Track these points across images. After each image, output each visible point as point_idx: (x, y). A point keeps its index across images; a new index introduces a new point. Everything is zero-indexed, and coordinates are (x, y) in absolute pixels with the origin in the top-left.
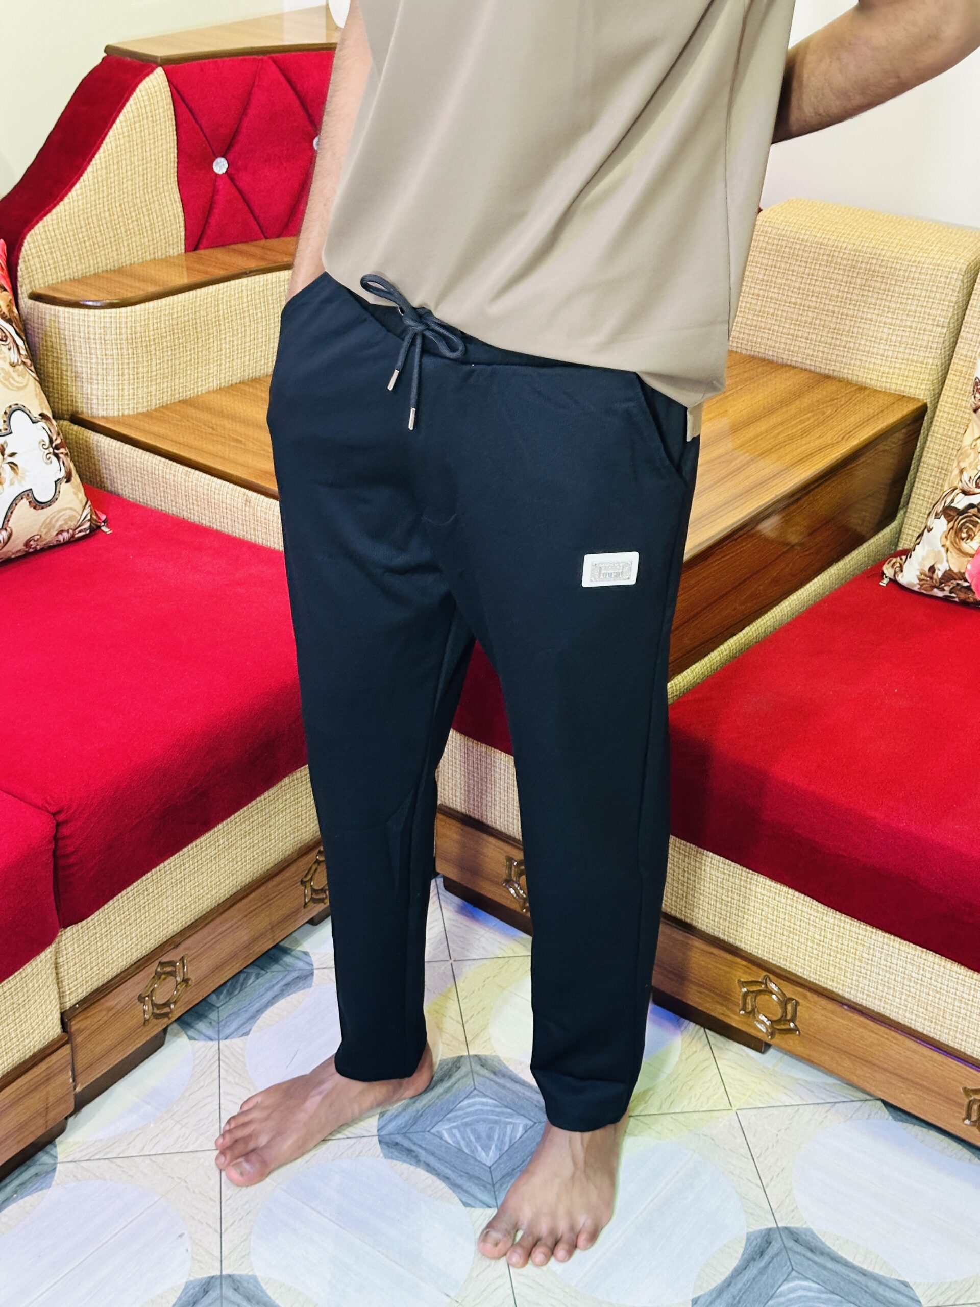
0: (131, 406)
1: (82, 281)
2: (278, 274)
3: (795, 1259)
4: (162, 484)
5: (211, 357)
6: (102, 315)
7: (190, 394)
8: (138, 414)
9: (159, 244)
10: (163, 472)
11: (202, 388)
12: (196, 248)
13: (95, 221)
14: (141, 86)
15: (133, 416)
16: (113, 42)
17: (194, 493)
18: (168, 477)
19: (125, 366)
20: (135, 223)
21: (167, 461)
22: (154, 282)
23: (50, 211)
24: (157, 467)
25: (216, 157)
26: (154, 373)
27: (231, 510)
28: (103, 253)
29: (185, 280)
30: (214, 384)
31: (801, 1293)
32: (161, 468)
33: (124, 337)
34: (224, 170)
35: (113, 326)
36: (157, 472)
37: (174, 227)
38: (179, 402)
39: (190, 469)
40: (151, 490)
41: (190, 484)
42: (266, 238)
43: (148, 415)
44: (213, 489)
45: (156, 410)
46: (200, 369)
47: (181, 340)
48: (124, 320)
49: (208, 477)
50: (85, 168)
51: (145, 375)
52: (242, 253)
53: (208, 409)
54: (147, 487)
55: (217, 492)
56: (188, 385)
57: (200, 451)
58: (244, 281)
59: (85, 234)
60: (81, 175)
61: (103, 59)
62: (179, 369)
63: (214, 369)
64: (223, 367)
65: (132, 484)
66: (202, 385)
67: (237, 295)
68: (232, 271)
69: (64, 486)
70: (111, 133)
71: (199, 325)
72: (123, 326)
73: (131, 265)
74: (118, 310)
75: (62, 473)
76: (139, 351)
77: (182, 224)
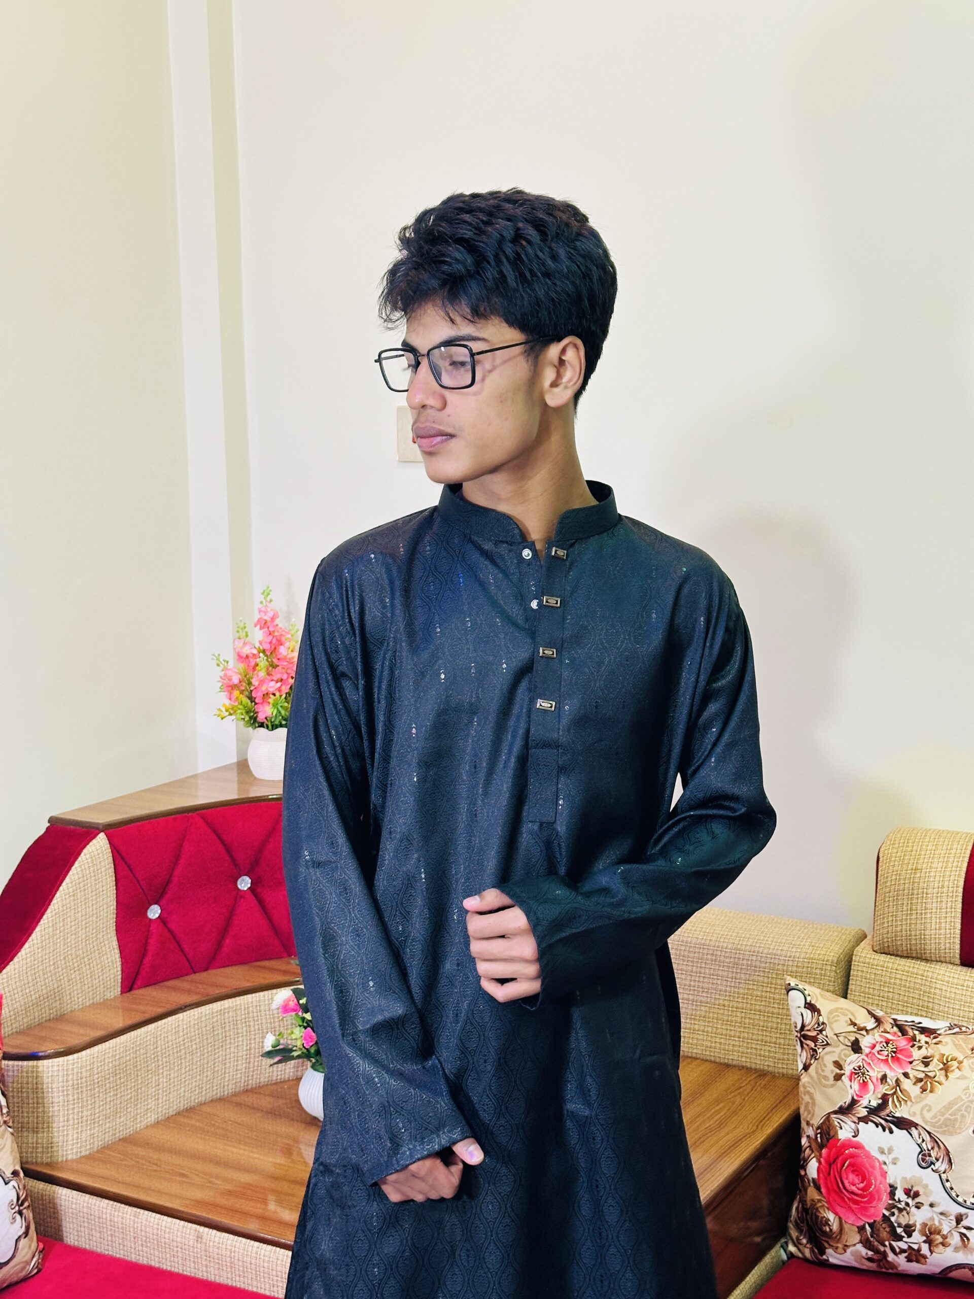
0: (74, 1151)
2: (211, 1006)
4: (109, 1227)
5: (149, 1093)
6: (50, 1064)
7: (129, 1131)
8: (82, 1157)
9: (98, 989)
10: (111, 1216)
11: (140, 1126)
12: (130, 990)
13: (41, 975)
14: (85, 851)
15: (77, 1161)
16: (56, 813)
17: (143, 1233)
18: (116, 1219)
19: (70, 1112)
20: (77, 972)
21: (115, 1203)
22: (93, 1026)
24: (104, 1211)
25: (151, 905)
26: (97, 1115)
27: (181, 1248)
28: (47, 1004)
30: (152, 1118)
32: (108, 1211)
33: (70, 1083)
34: (157, 915)
35: (61, 1074)
36: (104, 1216)
37: (112, 972)
38: (120, 1140)
39: (139, 1210)
40: (98, 1235)
41: (139, 1225)
42: (195, 973)
43: (90, 1158)
44: (163, 1228)
45: (98, 1152)
46: (139, 1106)
47: (122, 1080)
48: (71, 1067)
49: (158, 1216)
50: (34, 929)
51: (89, 1118)
52: (175, 989)
53: (147, 1145)
54: (94, 1232)
55: (168, 1230)
56: (128, 1122)
57: (147, 1190)
58: (180, 1016)
59: (32, 988)
60: (30, 935)
61: (48, 828)
62: (120, 1108)
63: (152, 1104)
64: (160, 1101)
65: (78, 1231)
66: (140, 1122)
67: (174, 1030)
68: (168, 1009)
69: (22, 1242)
70: (58, 895)
71: (139, 1063)
72: (70, 1072)
73: (71, 1011)
74: (66, 1058)
75: (23, 1229)
76: (84, 1095)
77: (119, 968)
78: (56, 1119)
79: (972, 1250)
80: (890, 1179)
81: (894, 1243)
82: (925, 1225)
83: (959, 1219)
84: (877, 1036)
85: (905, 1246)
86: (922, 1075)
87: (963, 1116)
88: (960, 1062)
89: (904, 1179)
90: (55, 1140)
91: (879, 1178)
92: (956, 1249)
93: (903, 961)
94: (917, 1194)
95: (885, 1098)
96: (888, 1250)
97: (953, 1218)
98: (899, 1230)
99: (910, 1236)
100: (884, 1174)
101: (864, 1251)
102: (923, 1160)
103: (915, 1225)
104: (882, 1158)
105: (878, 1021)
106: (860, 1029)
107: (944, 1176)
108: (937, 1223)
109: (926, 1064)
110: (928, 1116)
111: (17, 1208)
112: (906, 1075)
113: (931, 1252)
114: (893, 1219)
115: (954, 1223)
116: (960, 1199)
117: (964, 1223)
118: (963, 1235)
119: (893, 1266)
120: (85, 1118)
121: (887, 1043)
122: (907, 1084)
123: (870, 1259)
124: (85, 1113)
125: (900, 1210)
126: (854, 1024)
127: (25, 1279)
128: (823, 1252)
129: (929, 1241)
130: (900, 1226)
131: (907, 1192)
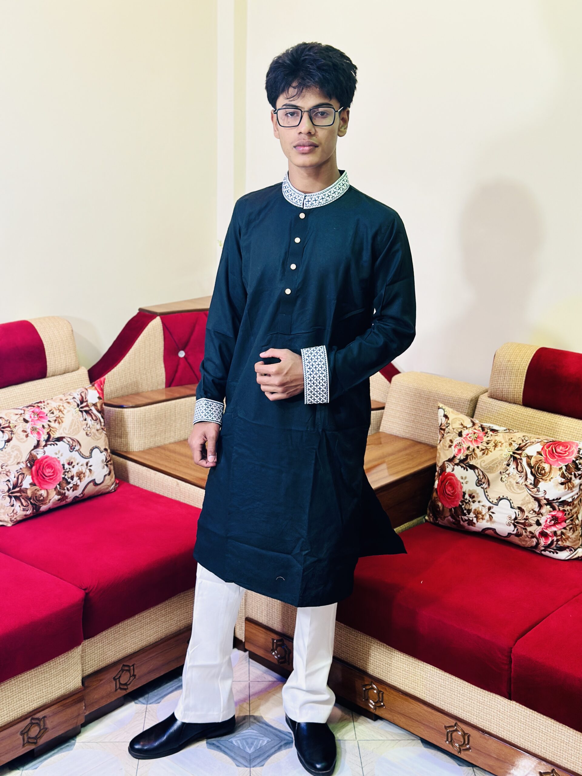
1: (122, 397)
5: (171, 429)
7: (162, 444)
8: (140, 451)
9: (154, 384)
11: (167, 442)
12: (168, 386)
13: (129, 375)
14: (151, 323)
15: (137, 452)
16: (142, 307)
18: (149, 475)
19: (135, 432)
20: (145, 375)
21: (149, 469)
22: (150, 398)
23: (110, 370)
25: (180, 351)
26: (147, 435)
27: (171, 488)
28: (131, 387)
29: (164, 398)
30: (172, 440)
32: (146, 472)
33: (135, 420)
34: (183, 356)
35: (133, 415)
36: (144, 474)
37: (161, 376)
39: (156, 472)
41: (156, 478)
43: (143, 452)
44: (165, 480)
45: (147, 450)
46: (166, 434)
48: (137, 413)
49: (163, 475)
50: (127, 353)
51: (144, 435)
52: (188, 388)
53: (170, 451)
54: (140, 480)
56: (161, 440)
58: (187, 399)
59: (124, 379)
60: (124, 357)
61: (138, 313)
62: (158, 433)
63: (172, 434)
67: (184, 405)
68: (182, 395)
69: (107, 477)
70: (138, 341)
71: (167, 416)
73: (142, 392)
75: (108, 472)
76: (141, 425)
77: (165, 377)
78: (129, 434)
79: (494, 522)
80: (464, 490)
81: (463, 517)
82: (475, 510)
83: (490, 508)
84: (470, 431)
85: (467, 518)
86: (484, 448)
87: (497, 466)
88: (502, 444)
89: (470, 490)
90: (129, 442)
91: (459, 489)
92: (487, 521)
94: (474, 497)
95: (467, 456)
96: (460, 519)
97: (487, 508)
98: (465, 511)
99: (469, 514)
100: (461, 488)
101: (451, 520)
102: (478, 483)
103: (471, 510)
104: (461, 481)
105: (474, 425)
106: (464, 427)
107: (485, 490)
108: (480, 510)
109: (488, 443)
110: (483, 465)
111: (105, 463)
112: (478, 447)
113: (477, 521)
114: (463, 506)
115: (487, 510)
116: (491, 500)
117: (492, 510)
118: (490, 515)
119: (463, 527)
120: (141, 435)
121: (475, 433)
122: (477, 451)
123: (454, 523)
124: (141, 433)
125: (466, 503)
126: (462, 425)
127: (109, 493)
128: (437, 520)
129: (477, 517)
130: (465, 509)
131: (470, 496)
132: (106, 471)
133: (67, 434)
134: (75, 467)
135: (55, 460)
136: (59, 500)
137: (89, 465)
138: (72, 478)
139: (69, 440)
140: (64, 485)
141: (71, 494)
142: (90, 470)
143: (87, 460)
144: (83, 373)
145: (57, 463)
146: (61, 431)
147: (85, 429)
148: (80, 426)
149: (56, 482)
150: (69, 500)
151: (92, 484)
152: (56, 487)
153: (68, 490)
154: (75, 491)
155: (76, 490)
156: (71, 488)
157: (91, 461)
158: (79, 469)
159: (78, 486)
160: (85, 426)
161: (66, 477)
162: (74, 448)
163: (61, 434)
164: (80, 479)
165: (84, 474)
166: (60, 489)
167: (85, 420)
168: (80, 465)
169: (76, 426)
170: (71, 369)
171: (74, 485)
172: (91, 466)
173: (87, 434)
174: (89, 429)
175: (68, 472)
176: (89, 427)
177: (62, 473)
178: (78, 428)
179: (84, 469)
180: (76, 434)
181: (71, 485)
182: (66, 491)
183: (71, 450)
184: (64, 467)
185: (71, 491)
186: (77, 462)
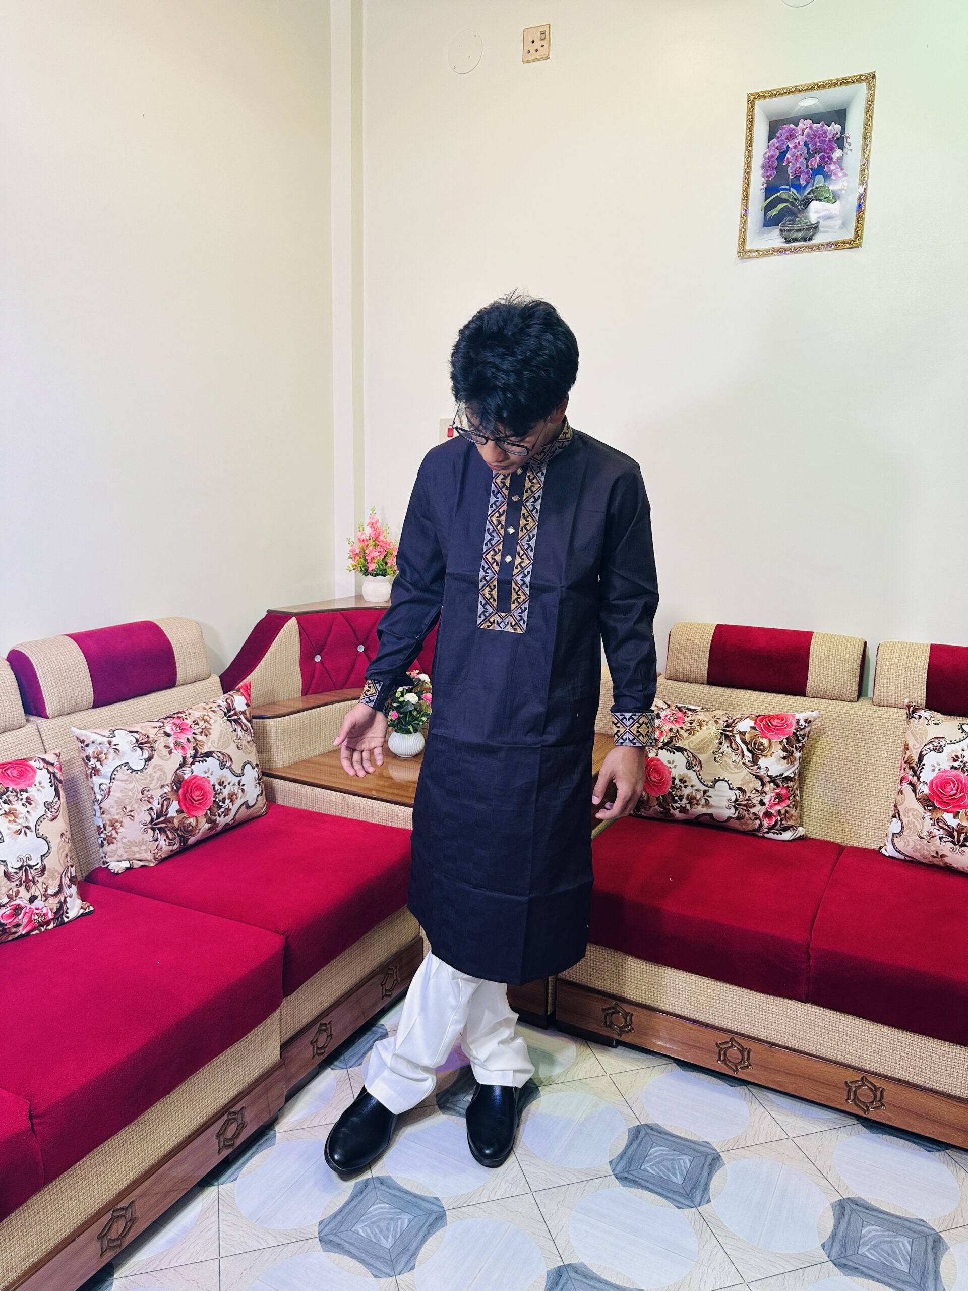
0: (281, 764)
2: (345, 702)
3: (653, 1138)
4: (300, 796)
5: (316, 741)
7: (306, 758)
8: (284, 767)
9: (291, 692)
10: (300, 791)
11: (311, 756)
12: (306, 695)
14: (286, 624)
16: (270, 608)
19: (279, 744)
20: (282, 683)
21: (303, 785)
22: (290, 707)
24: (296, 789)
25: (316, 655)
26: (292, 747)
27: (335, 804)
28: (267, 696)
30: (317, 753)
31: (660, 1153)
32: (300, 789)
33: (280, 731)
34: (319, 660)
35: (275, 727)
37: (298, 686)
39: (313, 787)
40: (292, 799)
42: (336, 690)
43: (288, 767)
46: (311, 746)
47: (304, 733)
48: (280, 724)
49: (324, 790)
50: (262, 659)
52: (328, 696)
53: (315, 763)
56: (306, 754)
57: (319, 779)
58: (331, 706)
59: (260, 688)
61: (266, 615)
62: (302, 746)
63: (317, 746)
64: (321, 745)
65: (283, 798)
66: (311, 754)
67: (328, 712)
68: (325, 702)
69: (259, 798)
70: (273, 644)
71: (311, 726)
72: (279, 726)
73: (278, 701)
74: (280, 719)
75: (260, 792)
76: (286, 737)
77: (301, 684)
78: (273, 748)
79: (711, 807)
80: (673, 775)
81: (673, 805)
82: (688, 795)
83: (705, 792)
84: (668, 712)
85: (677, 805)
86: (689, 728)
87: (708, 746)
88: (707, 722)
89: (680, 775)
90: (272, 757)
91: (667, 774)
92: (703, 806)
93: (679, 683)
94: (685, 781)
95: (671, 738)
96: (671, 808)
97: (702, 792)
98: (676, 798)
99: (681, 801)
100: (670, 773)
101: (659, 809)
102: (689, 766)
103: (683, 796)
104: (669, 765)
105: (669, 706)
106: (660, 708)
107: (698, 773)
108: (694, 794)
109: (691, 723)
110: (692, 746)
111: (257, 782)
112: (682, 728)
113: (691, 808)
114: (673, 793)
115: (702, 794)
116: (705, 783)
117: (708, 794)
118: (706, 800)
119: (673, 815)
120: (286, 749)
121: (673, 714)
122: (682, 732)
123: (661, 813)
124: (286, 746)
125: (677, 789)
126: (658, 707)
127: (260, 816)
128: (639, 811)
129: (690, 803)
130: (676, 796)
131: (681, 780)
132: (258, 791)
133: (216, 748)
134: (227, 787)
135: (204, 780)
136: (209, 829)
137: (241, 784)
138: (224, 801)
139: (219, 755)
140: (215, 810)
141: (222, 821)
142: (243, 790)
143: (240, 778)
144: (215, 680)
145: (206, 783)
146: (209, 744)
147: (236, 741)
148: (230, 737)
149: (207, 806)
150: (219, 828)
151: (244, 806)
152: (207, 813)
153: (220, 816)
154: (227, 817)
155: (228, 815)
156: (223, 813)
157: (244, 780)
158: (231, 789)
159: (230, 810)
160: (236, 738)
161: (217, 800)
162: (225, 765)
163: (210, 748)
164: (232, 801)
165: (237, 795)
166: (211, 815)
167: (235, 730)
168: (231, 784)
169: (226, 738)
170: (203, 676)
171: (226, 809)
172: (243, 785)
173: (238, 748)
174: (240, 741)
175: (219, 794)
176: (240, 739)
177: (213, 795)
178: (229, 740)
179: (236, 789)
180: (227, 747)
181: (223, 810)
182: (217, 817)
183: (222, 767)
184: (214, 788)
185: (222, 817)
186: (228, 781)
